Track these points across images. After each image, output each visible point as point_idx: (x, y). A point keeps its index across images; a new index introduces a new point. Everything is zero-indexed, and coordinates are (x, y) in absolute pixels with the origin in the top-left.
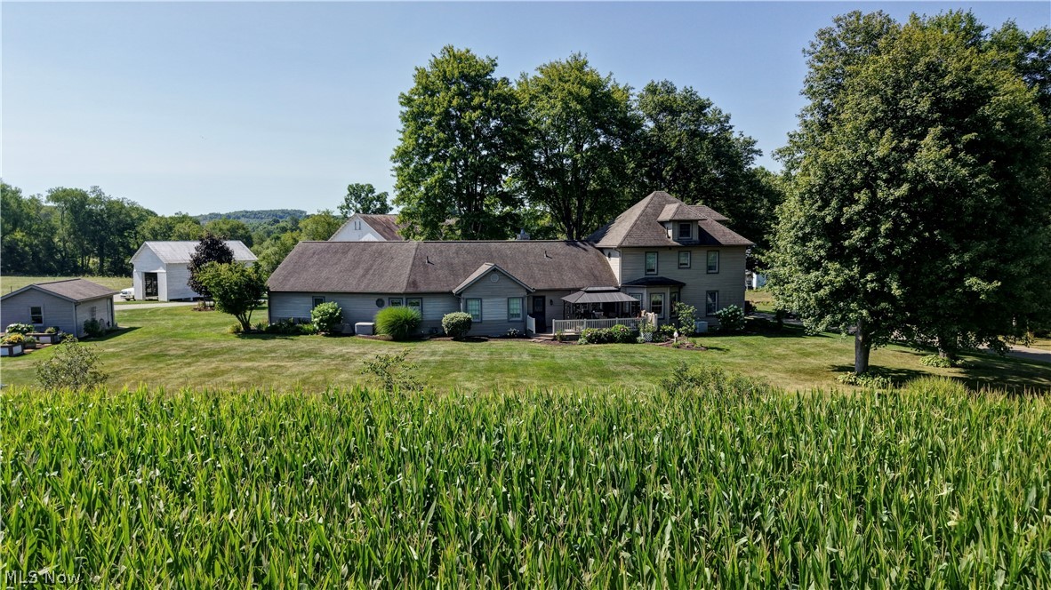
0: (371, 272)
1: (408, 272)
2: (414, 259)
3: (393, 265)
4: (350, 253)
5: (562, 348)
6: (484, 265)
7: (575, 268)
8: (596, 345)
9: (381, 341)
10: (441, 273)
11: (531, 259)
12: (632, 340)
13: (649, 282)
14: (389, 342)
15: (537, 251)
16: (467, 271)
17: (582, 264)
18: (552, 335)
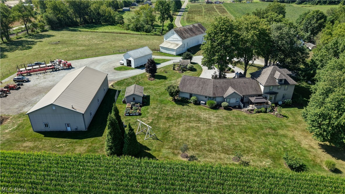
0: (203, 89)
1: (212, 90)
2: (213, 85)
5: (250, 116)
6: (230, 88)
7: (252, 87)
8: (258, 114)
9: (208, 108)
10: (220, 90)
11: (241, 84)
12: (266, 112)
13: (270, 93)
14: (210, 109)
15: (242, 81)
16: (226, 89)
17: (253, 86)
18: (247, 109)
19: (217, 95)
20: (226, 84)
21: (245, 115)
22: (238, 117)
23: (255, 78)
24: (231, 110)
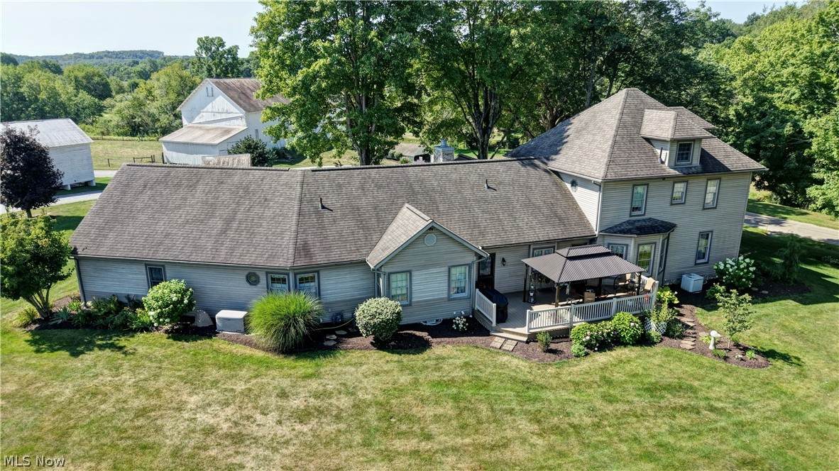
0: (235, 225)
1: (294, 228)
2: (301, 201)
3: (268, 213)
4: (200, 188)
5: (557, 375)
6: (404, 209)
7: (529, 204)
8: (602, 358)
9: (260, 354)
10: (346, 225)
11: (467, 193)
12: (644, 340)
13: (638, 228)
14: (271, 357)
15: (473, 178)
16: (384, 219)
17: (537, 198)
18: (524, 330)
19: (320, 258)
20: (381, 195)
21: (521, 376)
22: (469, 393)
23: (537, 162)
24: (422, 346)
